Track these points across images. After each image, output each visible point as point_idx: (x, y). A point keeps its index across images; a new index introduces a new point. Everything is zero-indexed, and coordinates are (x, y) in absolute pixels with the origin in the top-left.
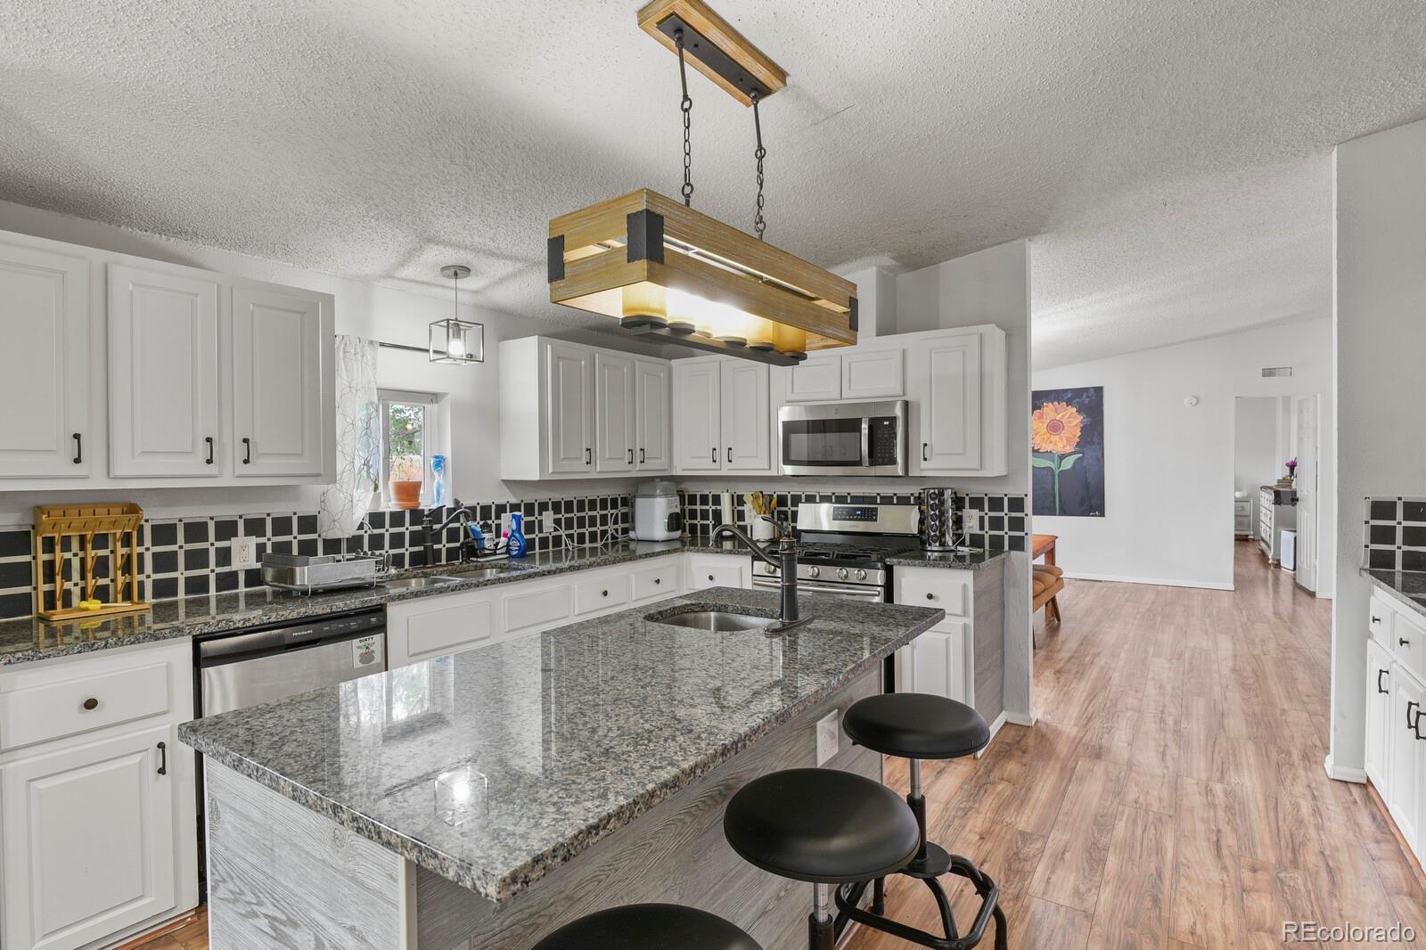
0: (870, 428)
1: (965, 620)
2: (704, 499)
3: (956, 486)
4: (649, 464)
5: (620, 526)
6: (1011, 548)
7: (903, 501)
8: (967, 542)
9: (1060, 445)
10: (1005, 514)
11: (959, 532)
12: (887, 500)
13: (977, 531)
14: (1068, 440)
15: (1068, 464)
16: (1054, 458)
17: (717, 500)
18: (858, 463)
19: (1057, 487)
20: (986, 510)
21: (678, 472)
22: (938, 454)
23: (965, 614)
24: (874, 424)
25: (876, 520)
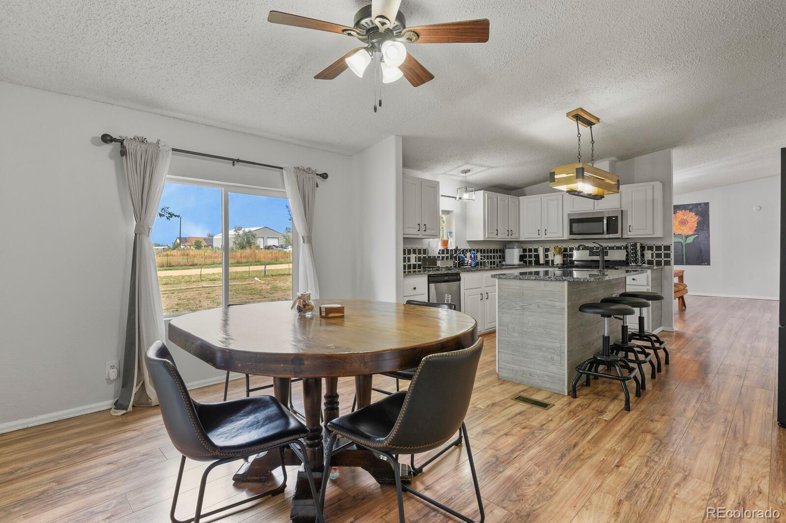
0: (607, 220)
1: (647, 287)
2: (530, 250)
3: (642, 242)
4: (514, 236)
5: (499, 260)
6: (665, 265)
7: (619, 248)
8: (646, 262)
9: (686, 231)
10: (663, 252)
11: (643, 259)
12: (612, 248)
13: (650, 258)
14: (690, 229)
15: (690, 240)
16: (682, 237)
17: (536, 250)
18: (603, 233)
19: (684, 251)
20: (654, 251)
21: (522, 239)
22: (635, 229)
23: (648, 285)
24: (609, 219)
25: (607, 255)
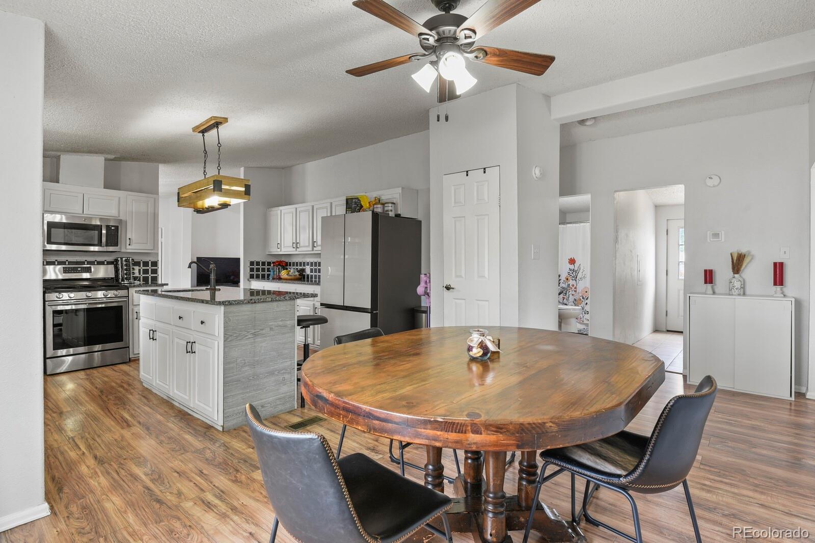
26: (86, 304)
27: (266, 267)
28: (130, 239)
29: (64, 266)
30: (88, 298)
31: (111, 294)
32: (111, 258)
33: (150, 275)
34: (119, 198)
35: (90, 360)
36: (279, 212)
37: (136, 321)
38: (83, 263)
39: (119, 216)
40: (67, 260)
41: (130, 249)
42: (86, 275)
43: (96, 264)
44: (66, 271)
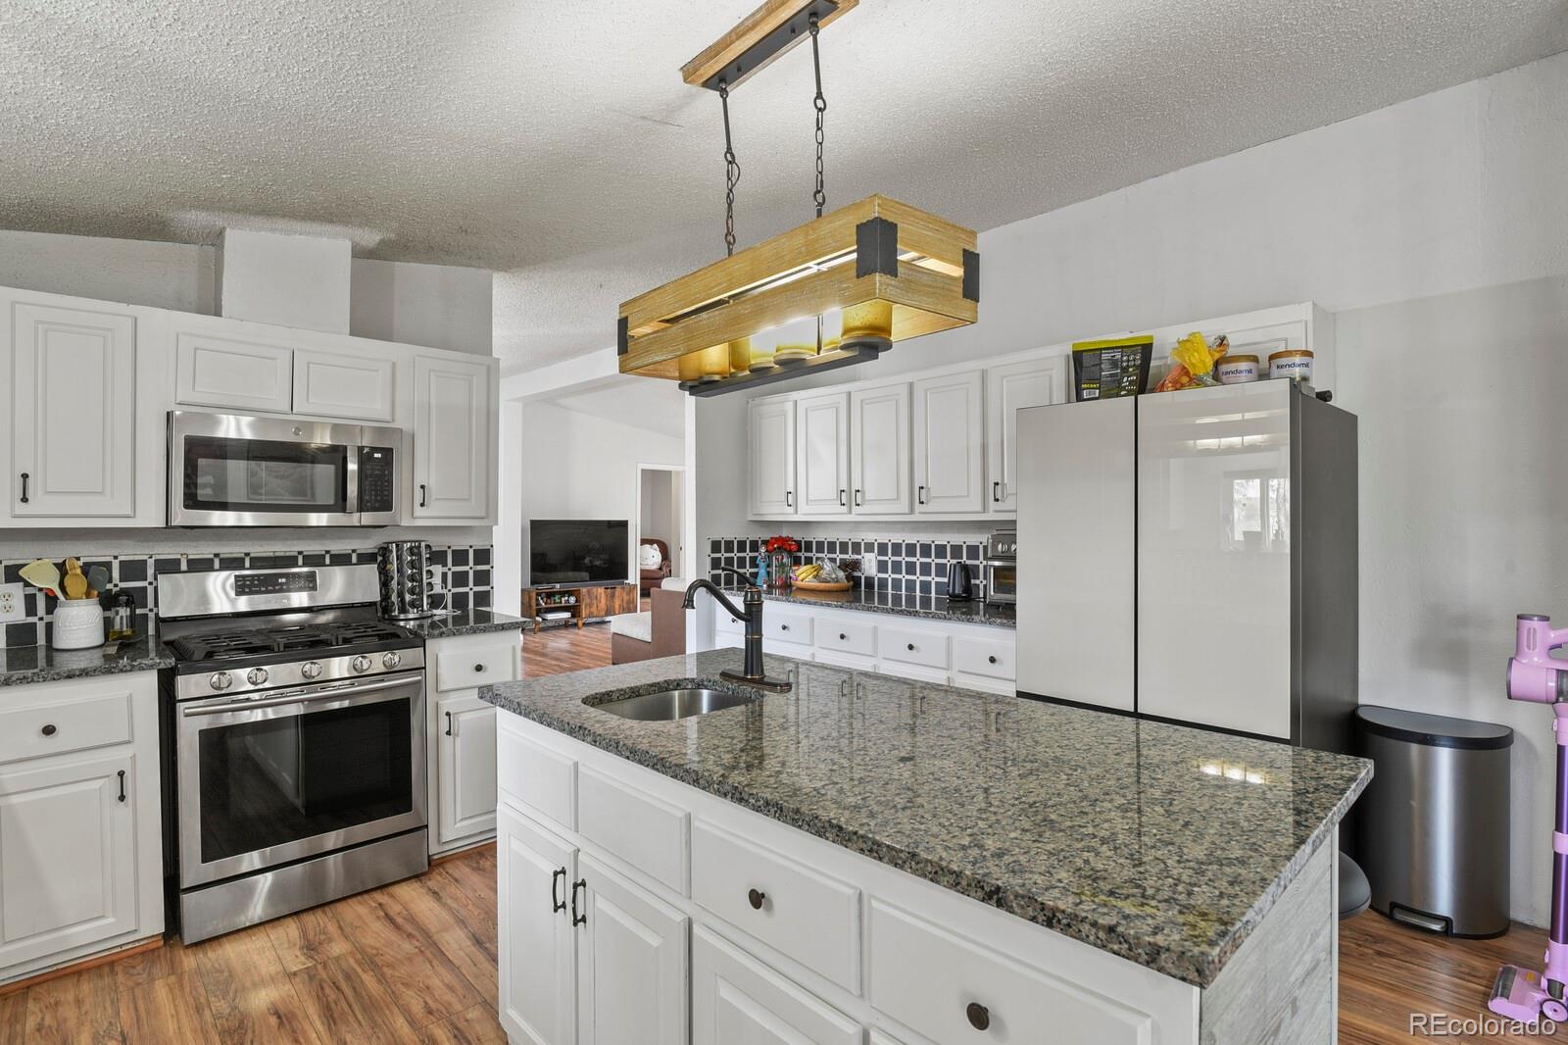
0: (359, 460)
6: (476, 604)
10: (471, 568)
13: (438, 589)
20: (450, 565)
26: (302, 701)
27: (748, 554)
28: (423, 487)
29: (238, 573)
30: (309, 682)
31: (376, 661)
32: (368, 545)
33: (471, 589)
34: (394, 365)
35: (317, 881)
36: (789, 406)
37: (446, 741)
38: (291, 561)
39: (393, 421)
40: (247, 554)
41: (424, 517)
42: (299, 599)
43: (328, 561)
44: (243, 587)
